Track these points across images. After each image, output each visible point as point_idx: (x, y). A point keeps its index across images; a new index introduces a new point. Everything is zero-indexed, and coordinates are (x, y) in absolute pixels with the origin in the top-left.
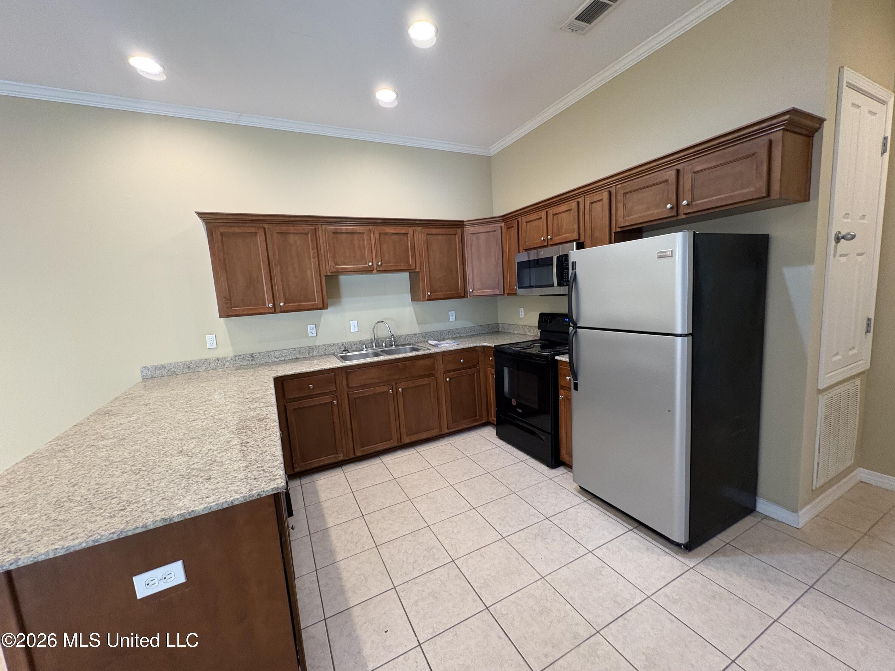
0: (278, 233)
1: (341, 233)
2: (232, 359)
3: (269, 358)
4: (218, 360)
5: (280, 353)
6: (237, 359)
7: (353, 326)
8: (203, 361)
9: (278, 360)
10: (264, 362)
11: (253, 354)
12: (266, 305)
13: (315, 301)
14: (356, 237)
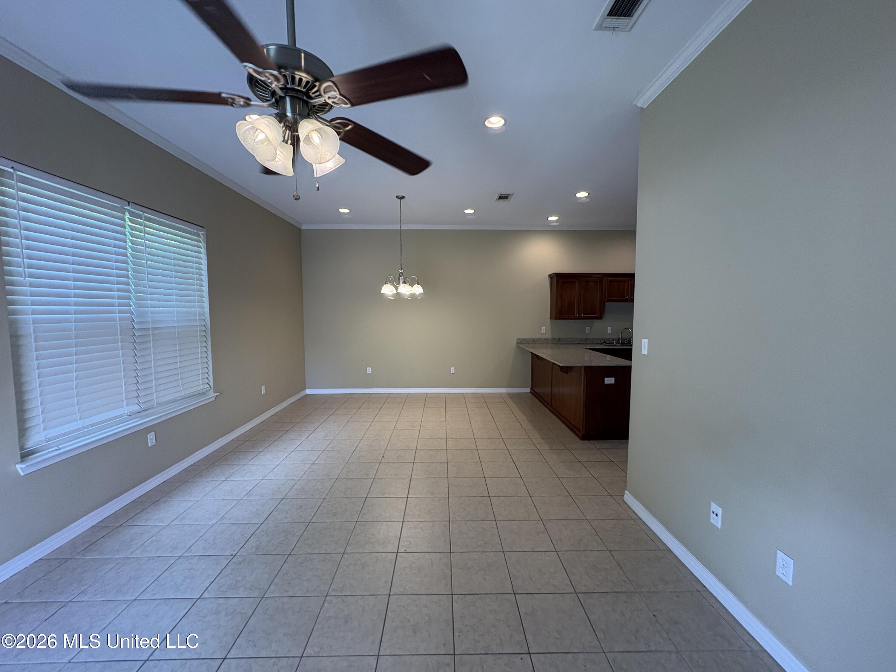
0: (585, 281)
1: (614, 281)
2: (551, 340)
3: (567, 341)
5: (571, 339)
6: (553, 340)
7: (609, 330)
8: (540, 339)
12: (574, 315)
13: (597, 315)
14: (621, 283)
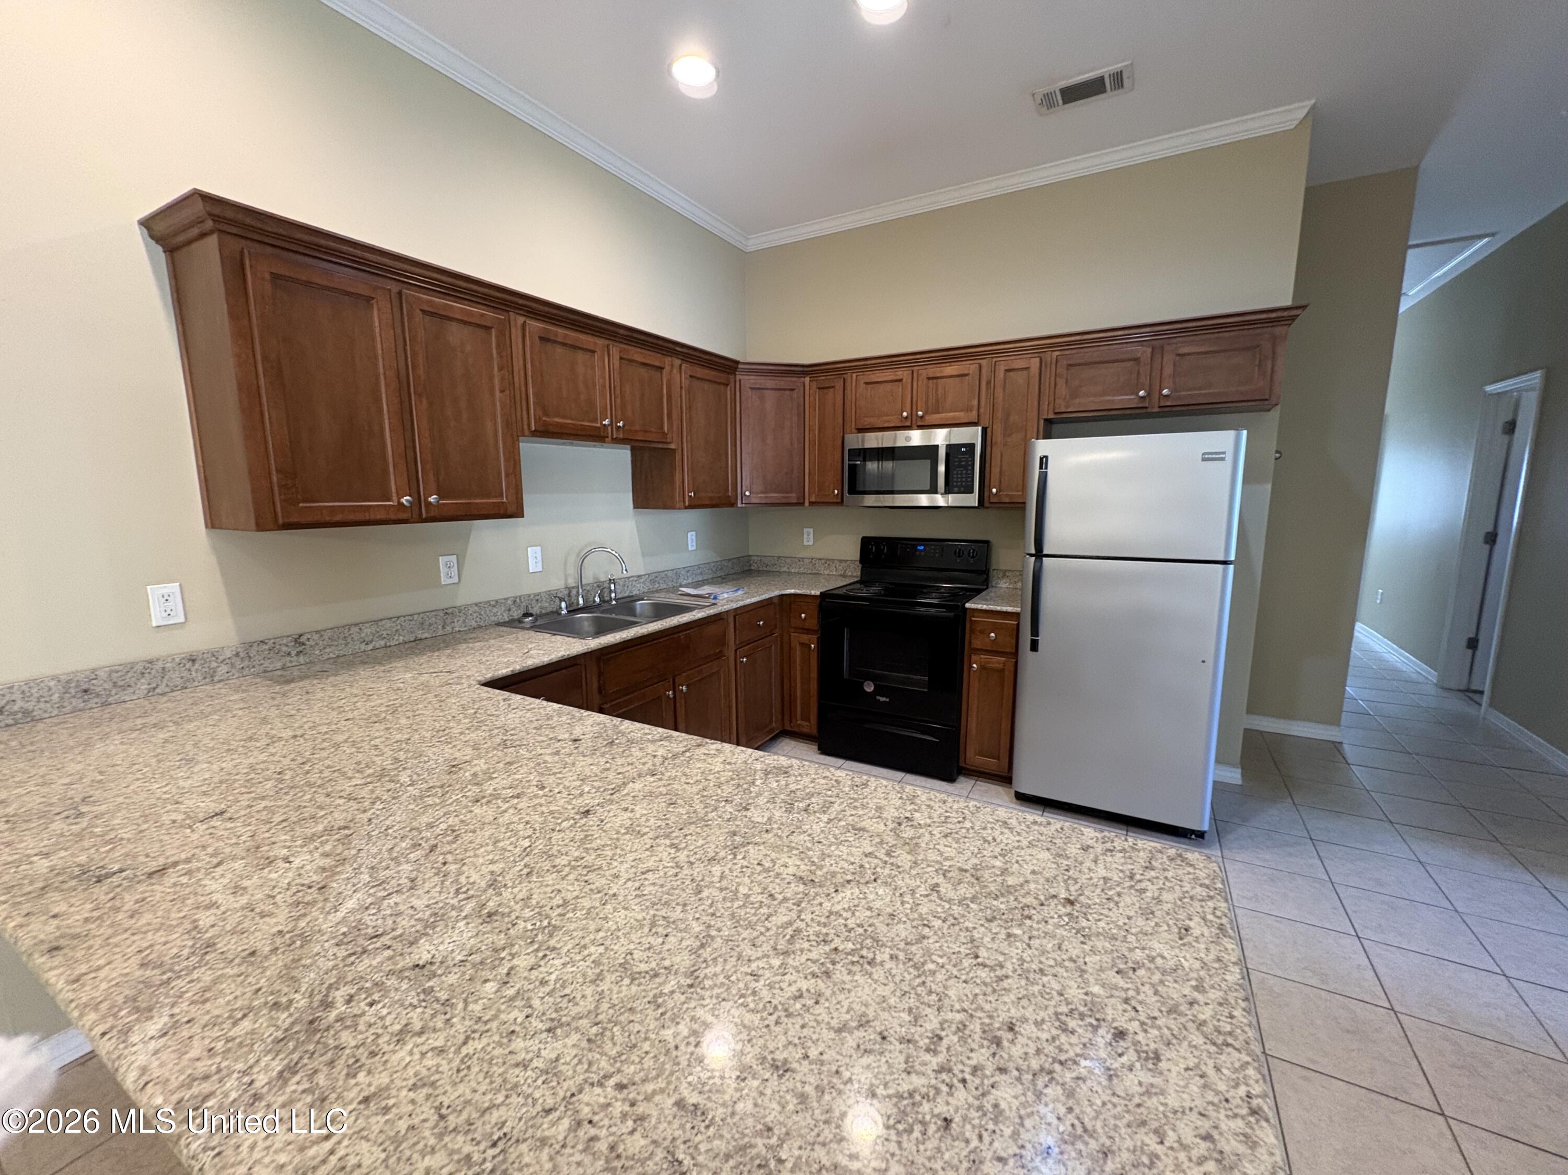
0: (423, 311)
1: (555, 342)
2: (237, 655)
3: (346, 645)
4: (194, 661)
5: (374, 629)
7: (534, 560)
8: (139, 668)
9: (370, 647)
10: (332, 655)
11: (301, 635)
12: (388, 498)
13: (501, 495)
14: (581, 357)
